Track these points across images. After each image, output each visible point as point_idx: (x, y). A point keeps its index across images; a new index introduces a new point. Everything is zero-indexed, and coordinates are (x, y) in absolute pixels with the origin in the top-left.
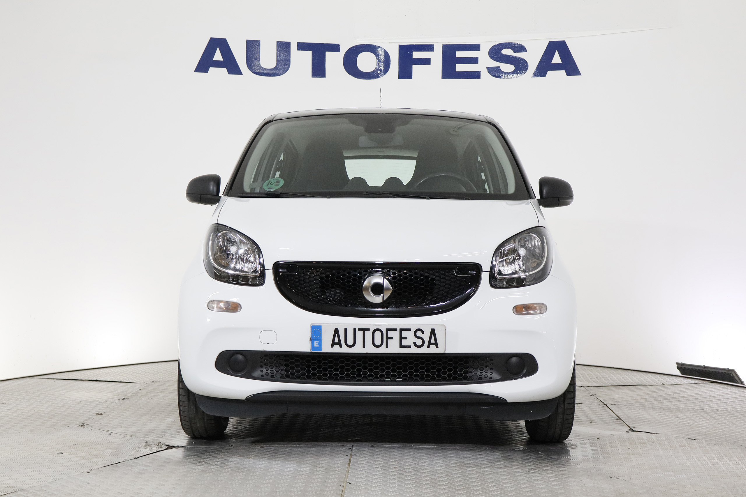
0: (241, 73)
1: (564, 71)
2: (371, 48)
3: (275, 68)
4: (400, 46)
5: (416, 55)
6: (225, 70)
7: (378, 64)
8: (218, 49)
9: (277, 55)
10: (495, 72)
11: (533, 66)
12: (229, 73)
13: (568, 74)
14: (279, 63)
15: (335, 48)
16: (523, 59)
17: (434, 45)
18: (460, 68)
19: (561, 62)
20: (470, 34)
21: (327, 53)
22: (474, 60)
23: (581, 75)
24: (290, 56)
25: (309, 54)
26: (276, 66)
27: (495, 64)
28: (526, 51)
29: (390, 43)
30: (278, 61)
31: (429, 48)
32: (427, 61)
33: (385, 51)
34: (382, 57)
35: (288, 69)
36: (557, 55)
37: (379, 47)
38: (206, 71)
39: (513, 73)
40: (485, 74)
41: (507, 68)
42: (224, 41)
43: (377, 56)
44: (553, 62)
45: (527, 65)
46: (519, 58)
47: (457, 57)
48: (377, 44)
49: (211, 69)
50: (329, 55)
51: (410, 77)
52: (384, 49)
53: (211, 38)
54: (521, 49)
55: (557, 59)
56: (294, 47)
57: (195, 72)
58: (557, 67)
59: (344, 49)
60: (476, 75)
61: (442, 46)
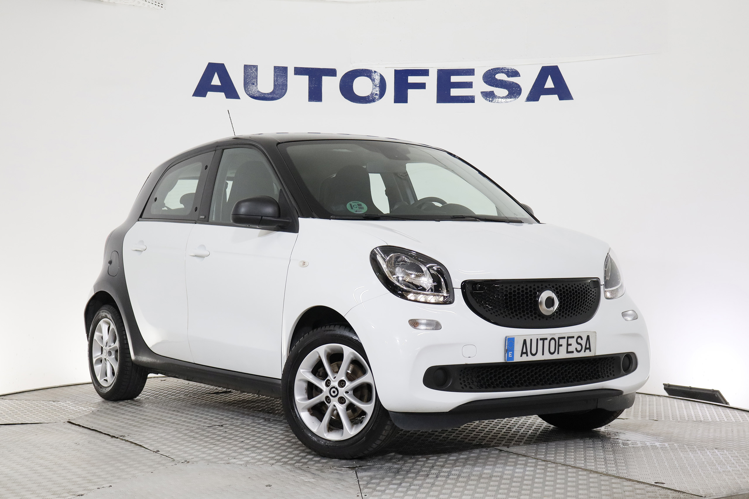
0: (238, 98)
2: (367, 73)
7: (374, 89)
8: (216, 74)
9: (274, 80)
11: (526, 90)
12: (227, 98)
14: (277, 88)
15: (332, 72)
16: (517, 84)
17: (429, 70)
19: (554, 87)
21: (324, 78)
24: (287, 81)
25: (305, 79)
26: (273, 90)
27: (489, 88)
28: (520, 76)
30: (275, 85)
31: (425, 73)
32: (422, 86)
33: (381, 76)
34: (377, 81)
35: (285, 94)
36: (549, 80)
37: (375, 72)
38: (204, 95)
39: (506, 97)
40: (479, 98)
41: (502, 92)
43: (373, 80)
44: (546, 87)
45: (521, 90)
46: (513, 82)
48: (373, 70)
49: (209, 93)
51: (405, 101)
52: (380, 74)
54: (515, 74)
58: (549, 92)
59: (340, 74)
60: (470, 100)
61: (437, 70)
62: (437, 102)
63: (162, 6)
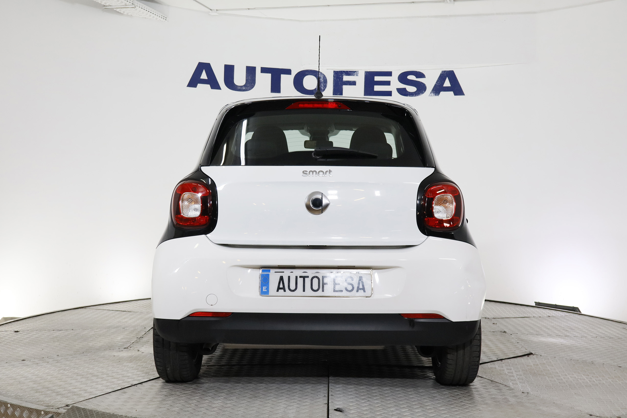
3: (245, 86)
4: (334, 72)
5: (346, 78)
6: (209, 86)
18: (377, 88)
20: (386, 64)
23: (464, 95)
29: (327, 69)
42: (209, 65)
55: (447, 83)
56: (258, 71)
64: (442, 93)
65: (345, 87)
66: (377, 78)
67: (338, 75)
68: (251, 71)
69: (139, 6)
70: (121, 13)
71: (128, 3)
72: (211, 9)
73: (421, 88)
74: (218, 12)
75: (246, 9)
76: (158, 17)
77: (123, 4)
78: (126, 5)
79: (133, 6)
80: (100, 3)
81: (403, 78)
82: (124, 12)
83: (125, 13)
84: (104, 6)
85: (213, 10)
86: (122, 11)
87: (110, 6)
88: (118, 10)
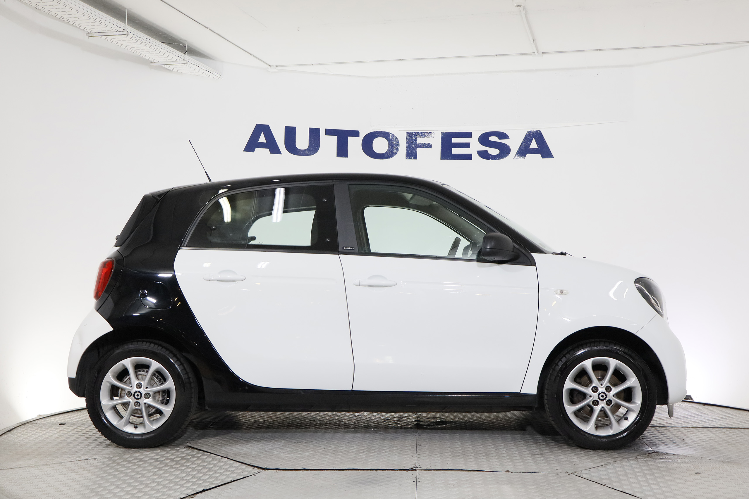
0: (280, 153)
1: (540, 154)
2: (385, 135)
4: (407, 133)
5: (420, 140)
10: (484, 155)
13: (543, 157)
15: (356, 134)
18: (455, 151)
21: (350, 138)
22: (467, 145)
25: (334, 138)
27: (483, 148)
29: (399, 130)
32: (429, 146)
38: (253, 151)
40: (475, 156)
41: (494, 151)
47: (453, 142)
49: (257, 149)
50: (350, 139)
53: (257, 124)
56: (322, 133)
57: (244, 152)
58: (534, 151)
59: (362, 135)
60: (468, 157)
62: (441, 159)
63: (220, 76)
64: (528, 156)
65: (419, 151)
66: (455, 140)
67: (412, 137)
68: (314, 134)
69: (190, 62)
70: (170, 70)
71: (178, 59)
72: (270, 65)
73: (505, 151)
74: (277, 68)
75: (309, 65)
76: (211, 74)
77: (174, 60)
78: (177, 61)
79: (185, 62)
80: (147, 59)
81: (484, 139)
82: (173, 69)
83: (175, 70)
84: (152, 62)
85: (273, 66)
86: (171, 67)
87: (159, 62)
88: (167, 67)
